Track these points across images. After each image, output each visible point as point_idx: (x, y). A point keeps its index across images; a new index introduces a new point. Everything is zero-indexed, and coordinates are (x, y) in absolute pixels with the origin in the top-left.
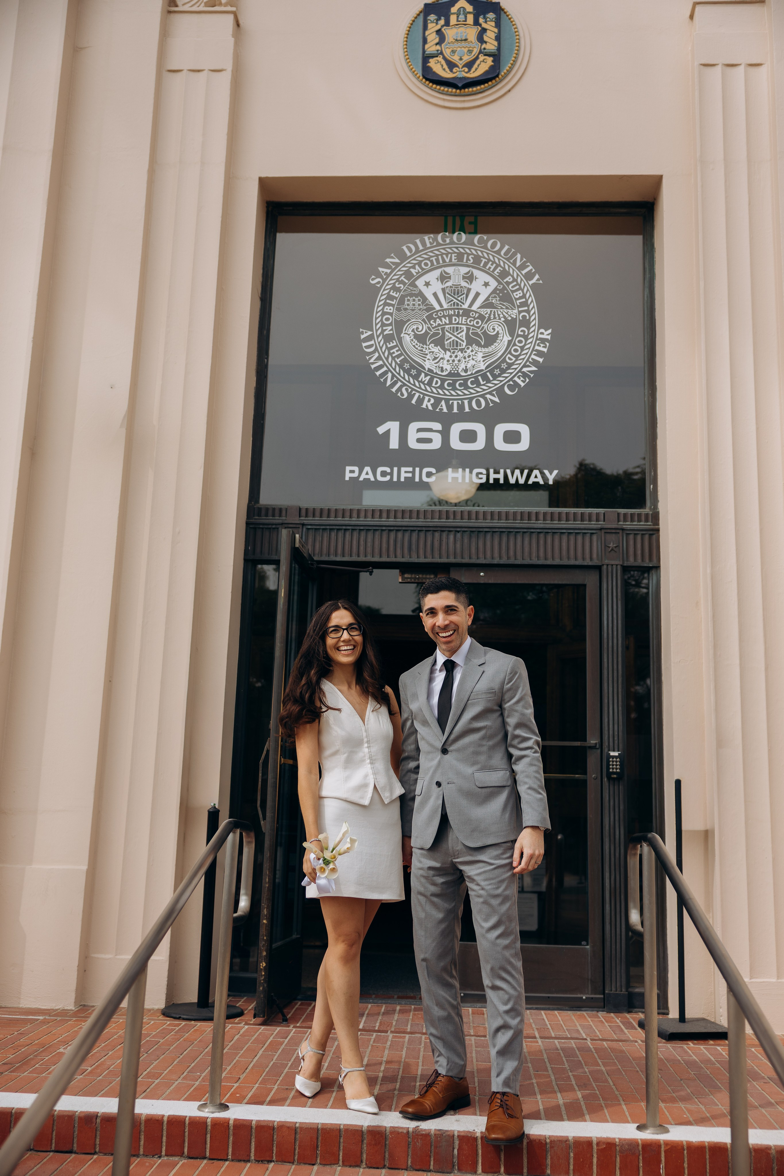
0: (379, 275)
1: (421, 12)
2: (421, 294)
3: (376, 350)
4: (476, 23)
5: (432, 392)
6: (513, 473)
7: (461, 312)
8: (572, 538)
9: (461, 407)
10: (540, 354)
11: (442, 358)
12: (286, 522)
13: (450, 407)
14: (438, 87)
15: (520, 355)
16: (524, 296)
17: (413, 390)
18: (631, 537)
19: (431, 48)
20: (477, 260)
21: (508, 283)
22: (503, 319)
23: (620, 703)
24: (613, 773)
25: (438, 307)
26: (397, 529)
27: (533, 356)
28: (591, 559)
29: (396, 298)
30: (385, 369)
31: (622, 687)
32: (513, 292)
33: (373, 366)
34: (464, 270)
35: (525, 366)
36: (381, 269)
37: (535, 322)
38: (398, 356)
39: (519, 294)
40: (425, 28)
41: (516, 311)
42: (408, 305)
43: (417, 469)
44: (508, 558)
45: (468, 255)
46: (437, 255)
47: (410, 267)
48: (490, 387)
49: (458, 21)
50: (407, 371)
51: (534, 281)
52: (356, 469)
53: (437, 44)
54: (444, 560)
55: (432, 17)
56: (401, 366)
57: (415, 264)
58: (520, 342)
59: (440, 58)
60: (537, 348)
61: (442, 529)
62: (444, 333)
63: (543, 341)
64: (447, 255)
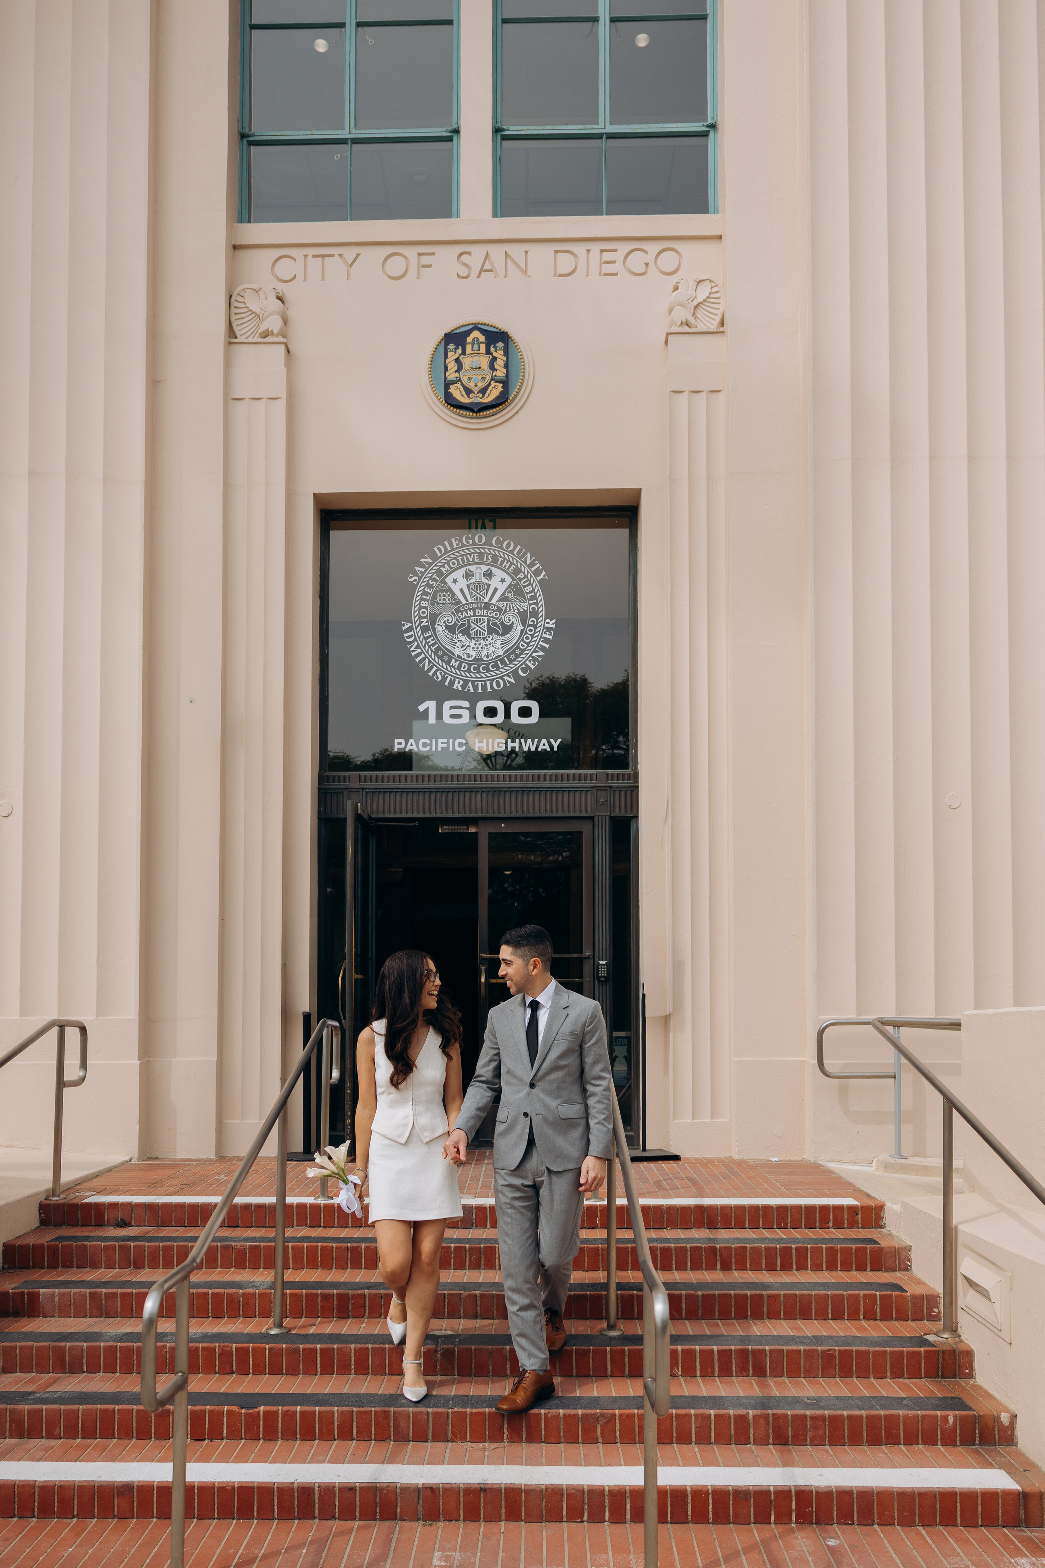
0: (415, 574)
1: (442, 340)
2: (450, 590)
3: (415, 639)
4: (488, 352)
5: (461, 675)
6: (526, 743)
7: (483, 605)
8: (572, 794)
9: (484, 687)
10: (546, 640)
11: (468, 646)
12: (349, 786)
13: (476, 688)
14: (458, 411)
15: (530, 642)
16: (533, 591)
17: (446, 673)
18: (617, 793)
19: (451, 375)
20: (495, 558)
21: (520, 579)
22: (516, 611)
23: (607, 924)
24: (602, 977)
25: (464, 602)
26: (437, 790)
27: (541, 643)
28: (586, 811)
29: (430, 594)
30: (423, 656)
31: (610, 912)
32: (525, 587)
33: (413, 654)
34: (485, 568)
35: (535, 651)
36: (417, 568)
37: (542, 614)
38: (433, 645)
39: (529, 589)
40: (446, 356)
41: (527, 604)
42: (440, 600)
43: (451, 741)
44: (523, 812)
45: (488, 554)
46: (462, 555)
47: (441, 566)
48: (507, 670)
49: (473, 350)
50: (441, 658)
51: (541, 577)
52: (403, 741)
53: (456, 372)
54: (473, 815)
55: (451, 346)
56: (436, 653)
57: (445, 563)
58: (531, 630)
59: (459, 385)
60: (544, 635)
61: (471, 790)
62: (469, 624)
63: (549, 629)
64: (470, 555)
